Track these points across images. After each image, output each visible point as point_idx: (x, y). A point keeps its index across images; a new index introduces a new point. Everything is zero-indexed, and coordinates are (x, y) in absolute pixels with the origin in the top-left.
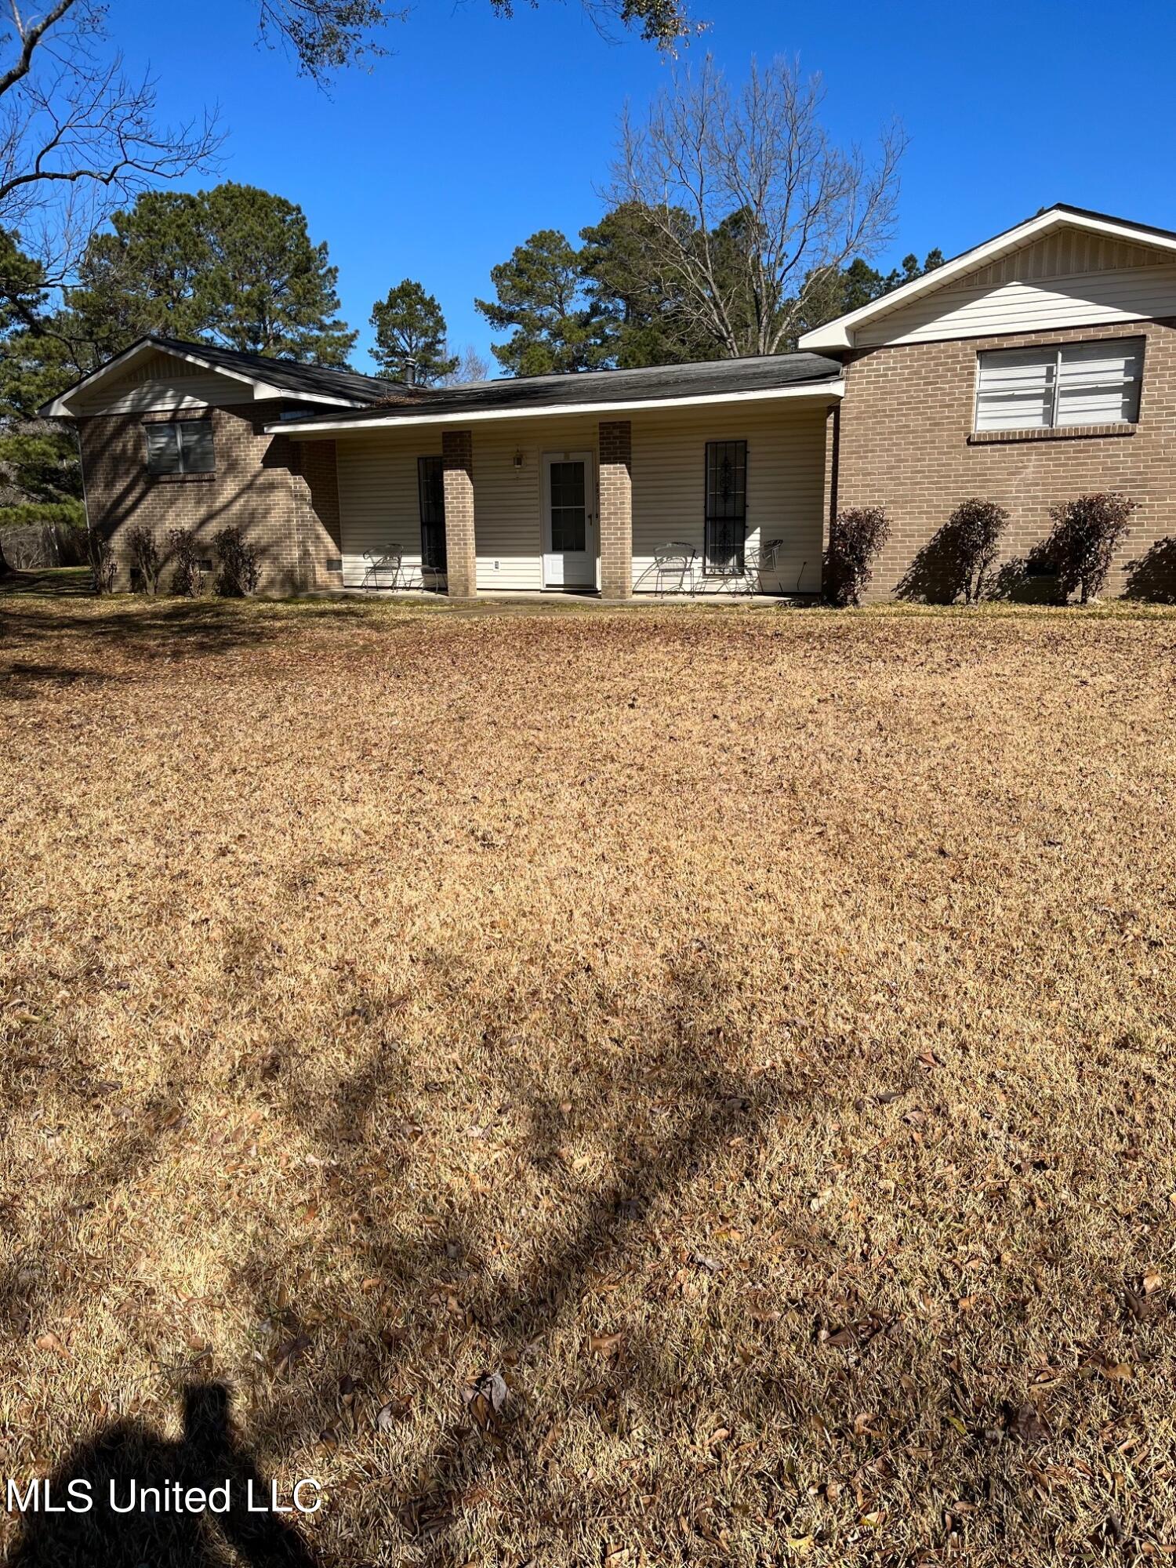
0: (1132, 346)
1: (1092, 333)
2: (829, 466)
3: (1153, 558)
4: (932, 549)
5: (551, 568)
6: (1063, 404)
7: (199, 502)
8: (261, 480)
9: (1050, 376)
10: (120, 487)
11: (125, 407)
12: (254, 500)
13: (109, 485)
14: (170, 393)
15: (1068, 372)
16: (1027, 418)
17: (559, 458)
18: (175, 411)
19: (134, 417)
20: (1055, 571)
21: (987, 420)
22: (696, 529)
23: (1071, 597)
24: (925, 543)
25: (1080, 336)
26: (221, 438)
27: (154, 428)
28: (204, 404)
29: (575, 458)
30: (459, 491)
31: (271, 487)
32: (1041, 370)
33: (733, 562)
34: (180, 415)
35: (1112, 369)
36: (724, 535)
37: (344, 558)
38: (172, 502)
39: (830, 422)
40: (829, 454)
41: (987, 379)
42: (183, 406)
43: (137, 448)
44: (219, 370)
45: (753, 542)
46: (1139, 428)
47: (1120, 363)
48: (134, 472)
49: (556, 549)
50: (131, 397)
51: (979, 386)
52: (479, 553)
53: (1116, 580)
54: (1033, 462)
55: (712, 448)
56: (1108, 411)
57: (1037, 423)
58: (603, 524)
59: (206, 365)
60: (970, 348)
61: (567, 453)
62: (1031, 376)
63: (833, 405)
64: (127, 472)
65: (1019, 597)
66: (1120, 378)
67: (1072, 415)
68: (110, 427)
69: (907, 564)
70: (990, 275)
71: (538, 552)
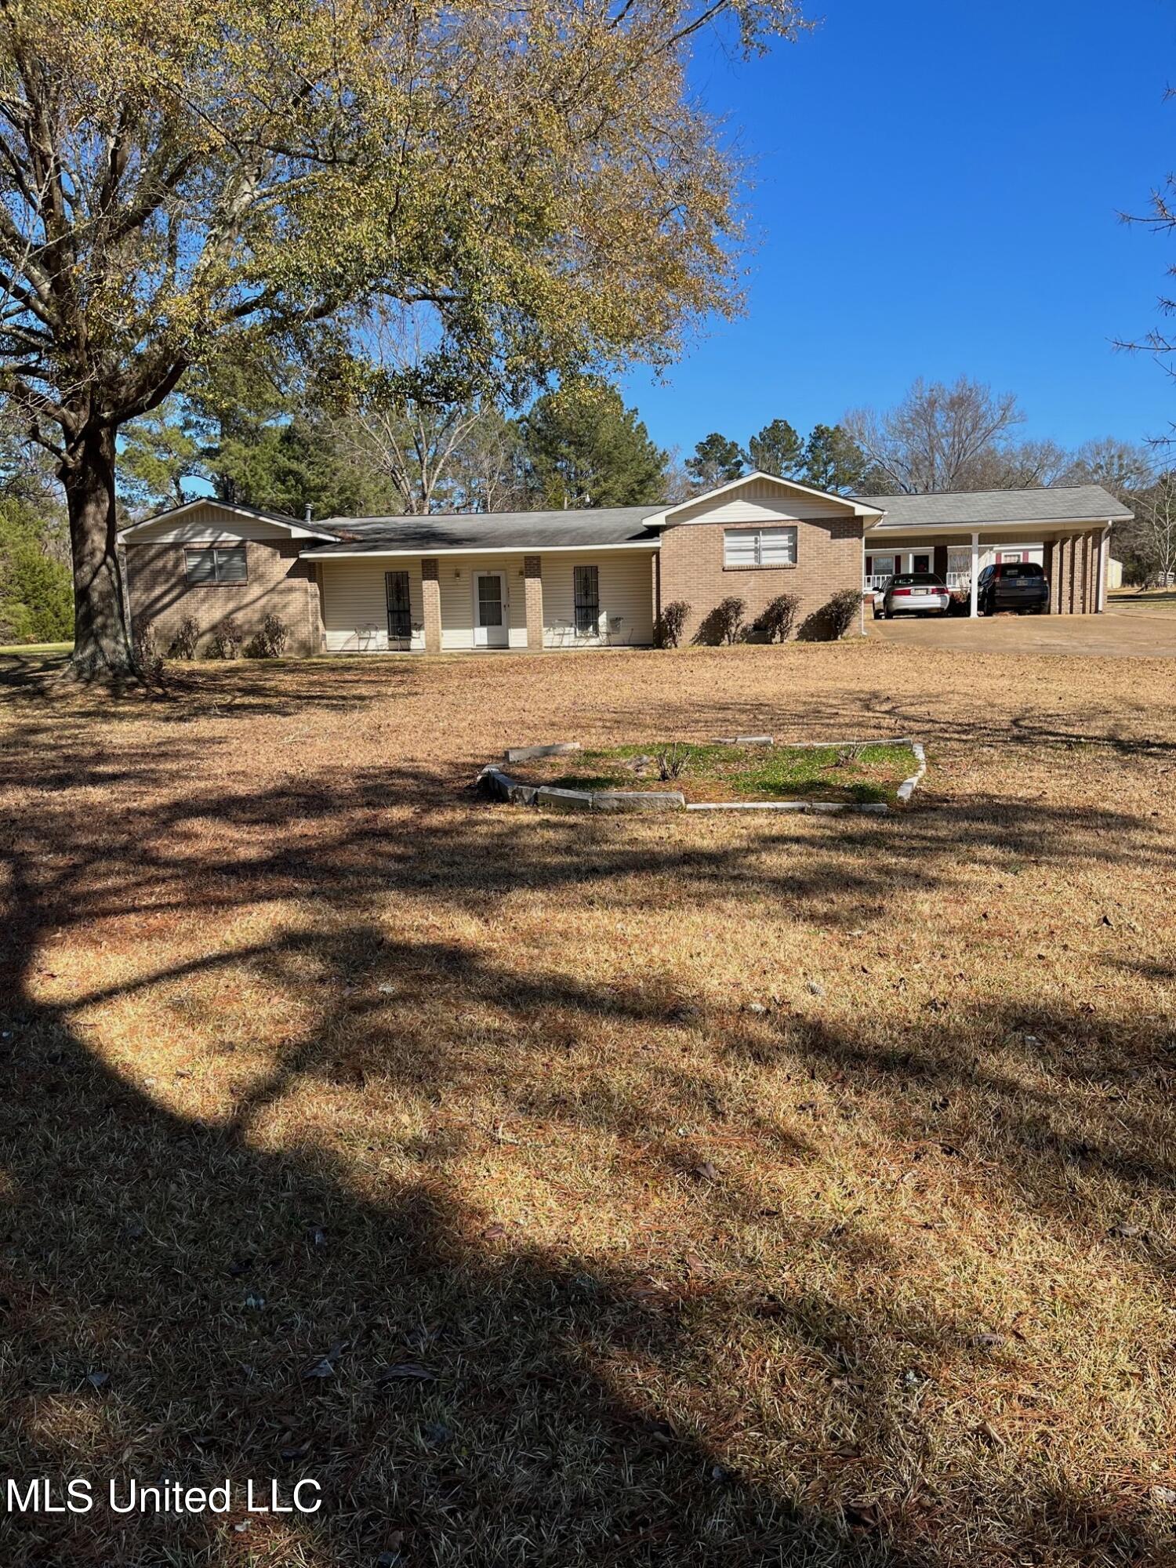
0: (792, 530)
1: (774, 524)
2: (654, 581)
3: (807, 622)
4: (708, 620)
5: (481, 635)
6: (764, 554)
7: (229, 599)
8: (282, 586)
9: (756, 541)
10: (158, 591)
11: (169, 538)
12: (276, 599)
13: (149, 588)
14: (209, 531)
15: (766, 540)
16: (748, 560)
17: (484, 574)
18: (213, 542)
19: (175, 546)
20: (766, 629)
21: (731, 560)
22: (570, 612)
23: (774, 640)
24: (705, 617)
25: (769, 525)
26: (251, 559)
27: (191, 552)
28: (240, 538)
29: (494, 574)
30: (431, 591)
31: (290, 590)
32: (752, 538)
33: (591, 629)
34: (216, 545)
35: (783, 540)
36: (587, 615)
37: (329, 634)
38: (203, 601)
39: (654, 559)
40: (654, 575)
41: (730, 541)
42: (220, 539)
43: (176, 565)
44: (262, 519)
45: (603, 619)
46: (798, 566)
47: (786, 537)
48: (173, 580)
49: (483, 624)
50: (175, 532)
51: (726, 545)
52: (443, 628)
53: (794, 633)
54: (753, 580)
55: (578, 570)
56: (782, 558)
57: (752, 563)
58: (528, 610)
59: (252, 516)
60: (721, 528)
61: (489, 571)
62: (748, 541)
63: (656, 552)
64: (167, 581)
65: (749, 642)
66: (787, 543)
67: (768, 559)
68: (152, 552)
69: (697, 627)
70: (729, 496)
71: (473, 627)
